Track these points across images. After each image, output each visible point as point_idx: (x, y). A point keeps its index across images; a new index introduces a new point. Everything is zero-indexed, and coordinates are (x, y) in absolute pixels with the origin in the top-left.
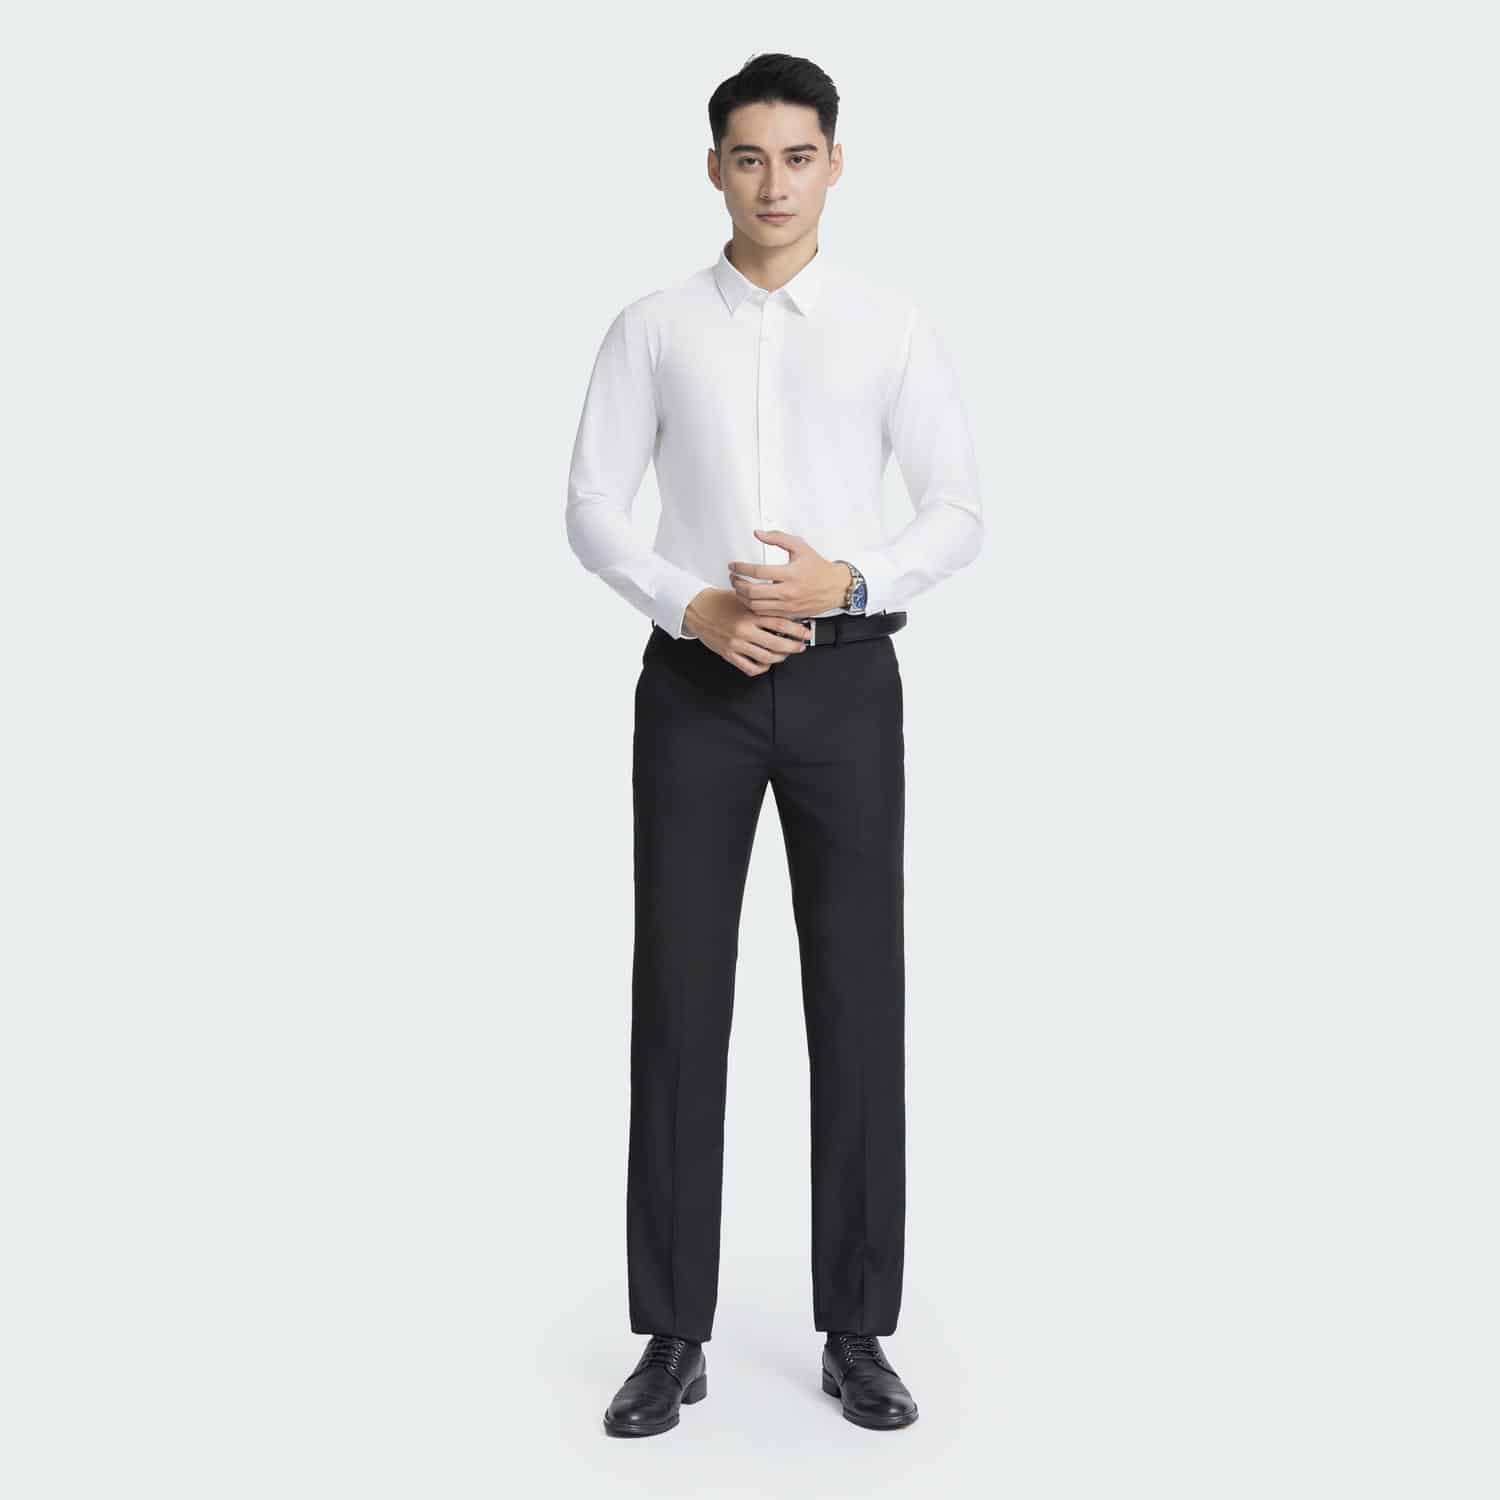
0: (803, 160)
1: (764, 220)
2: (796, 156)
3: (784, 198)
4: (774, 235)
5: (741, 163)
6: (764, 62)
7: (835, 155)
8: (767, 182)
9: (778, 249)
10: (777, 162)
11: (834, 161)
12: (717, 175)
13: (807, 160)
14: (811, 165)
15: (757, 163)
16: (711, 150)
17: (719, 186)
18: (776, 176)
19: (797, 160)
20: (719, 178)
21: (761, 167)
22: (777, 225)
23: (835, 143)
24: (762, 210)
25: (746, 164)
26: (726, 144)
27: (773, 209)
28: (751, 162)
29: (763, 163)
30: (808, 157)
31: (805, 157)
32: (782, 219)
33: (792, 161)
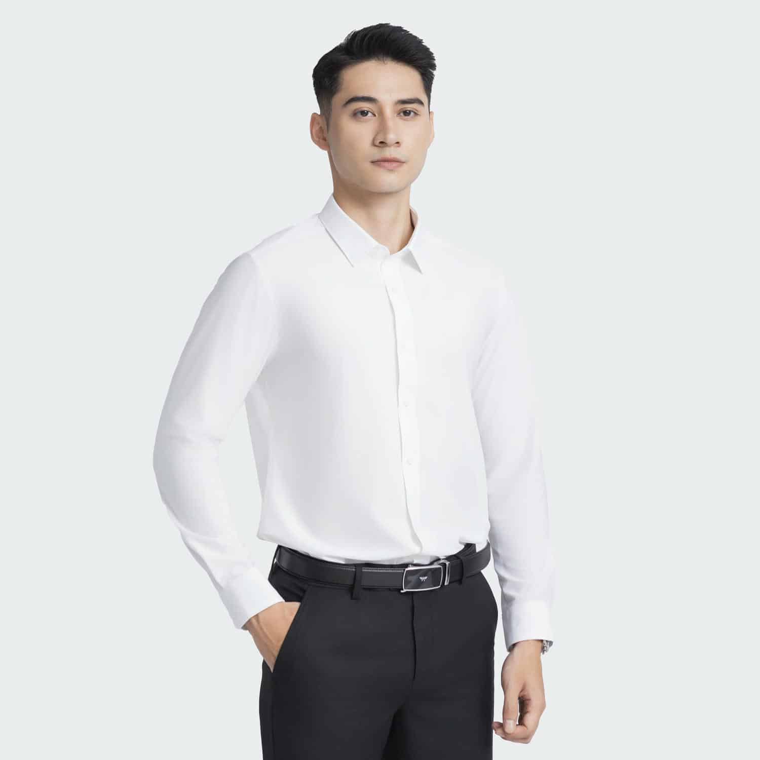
0: (412, 114)
1: (379, 166)
2: (405, 109)
3: (399, 144)
4: (387, 180)
5: (354, 115)
8: (382, 127)
10: (389, 114)
12: (322, 135)
13: (415, 113)
14: (418, 117)
15: (370, 114)
16: (315, 115)
18: (390, 126)
19: (406, 113)
20: (324, 138)
21: (374, 117)
22: (391, 171)
24: (377, 154)
25: (359, 115)
26: (339, 99)
27: (390, 152)
28: (364, 113)
29: (376, 115)
30: (416, 110)
31: (414, 110)
32: (395, 164)
33: (402, 114)
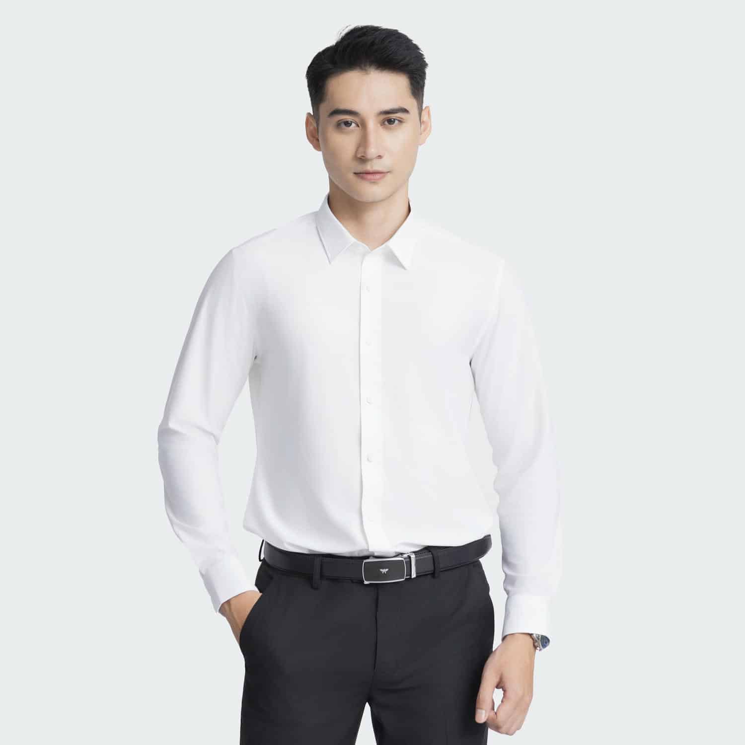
0: (396, 122)
1: (362, 178)
2: (389, 118)
3: (380, 157)
4: (370, 191)
5: (338, 125)
6: (359, 33)
7: (425, 117)
8: (364, 142)
9: (372, 204)
10: (372, 124)
11: (423, 122)
12: (315, 136)
13: (399, 121)
14: (404, 125)
15: (353, 125)
16: (309, 114)
17: (317, 147)
18: (372, 138)
19: (390, 121)
20: (318, 140)
21: (357, 128)
22: (374, 182)
23: (424, 106)
24: (360, 168)
25: (343, 126)
26: (324, 108)
27: (369, 167)
28: (348, 124)
29: (360, 125)
30: (401, 118)
31: (398, 119)
32: (378, 176)
33: (386, 123)
